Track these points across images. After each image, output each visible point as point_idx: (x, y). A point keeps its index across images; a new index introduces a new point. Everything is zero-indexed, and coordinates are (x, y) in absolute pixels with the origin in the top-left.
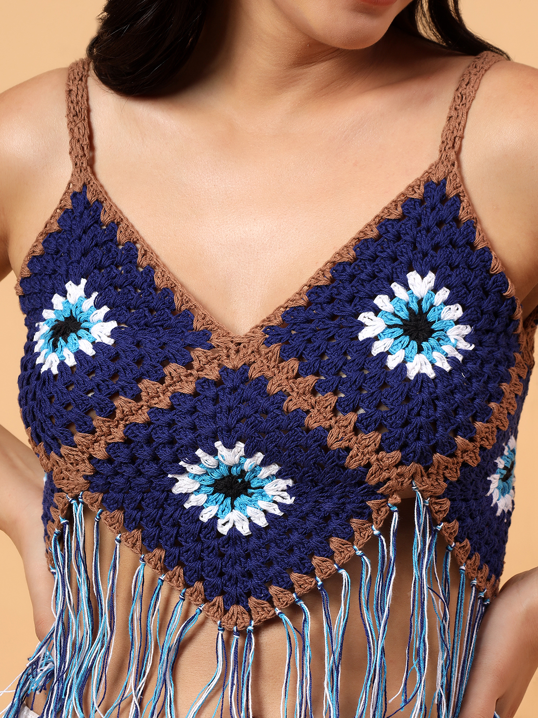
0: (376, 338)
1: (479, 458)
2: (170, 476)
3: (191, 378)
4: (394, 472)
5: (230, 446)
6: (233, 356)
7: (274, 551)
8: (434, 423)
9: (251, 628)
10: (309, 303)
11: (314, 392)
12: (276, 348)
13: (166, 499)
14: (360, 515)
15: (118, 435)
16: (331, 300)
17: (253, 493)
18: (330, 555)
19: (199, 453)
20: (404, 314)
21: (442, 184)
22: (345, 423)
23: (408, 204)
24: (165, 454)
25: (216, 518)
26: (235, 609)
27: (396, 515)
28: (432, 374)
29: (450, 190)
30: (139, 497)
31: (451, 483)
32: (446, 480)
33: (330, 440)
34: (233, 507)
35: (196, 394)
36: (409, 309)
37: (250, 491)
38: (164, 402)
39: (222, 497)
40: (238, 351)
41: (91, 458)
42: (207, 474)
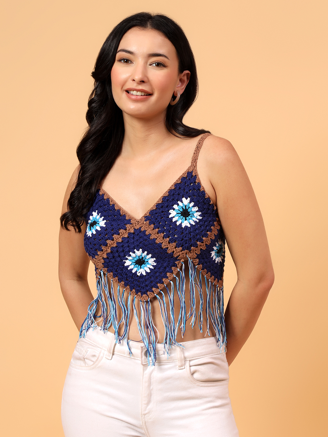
0: (174, 217)
1: (206, 247)
2: (124, 261)
3: (127, 233)
4: (181, 253)
5: (138, 250)
6: (137, 225)
7: (152, 279)
8: (190, 239)
9: (149, 300)
10: (156, 208)
11: (158, 233)
12: (148, 222)
13: (123, 268)
14: (174, 266)
15: (109, 251)
16: (162, 207)
17: (146, 263)
18: (167, 278)
19: (131, 253)
20: (181, 210)
21: (192, 172)
22: (166, 241)
23: (183, 179)
24: (122, 254)
25: (136, 271)
26: (144, 295)
27: (183, 265)
28: (189, 226)
29: (194, 174)
30: (116, 268)
31: (198, 255)
32: (196, 254)
33: (163, 246)
34: (141, 268)
35: (128, 237)
36: (183, 208)
37: (145, 263)
38: (120, 240)
39: (138, 265)
40: (138, 224)
41: (103, 258)
42: (133, 259)
